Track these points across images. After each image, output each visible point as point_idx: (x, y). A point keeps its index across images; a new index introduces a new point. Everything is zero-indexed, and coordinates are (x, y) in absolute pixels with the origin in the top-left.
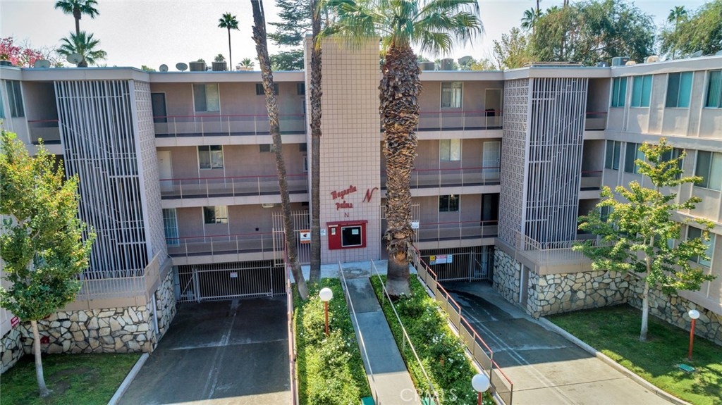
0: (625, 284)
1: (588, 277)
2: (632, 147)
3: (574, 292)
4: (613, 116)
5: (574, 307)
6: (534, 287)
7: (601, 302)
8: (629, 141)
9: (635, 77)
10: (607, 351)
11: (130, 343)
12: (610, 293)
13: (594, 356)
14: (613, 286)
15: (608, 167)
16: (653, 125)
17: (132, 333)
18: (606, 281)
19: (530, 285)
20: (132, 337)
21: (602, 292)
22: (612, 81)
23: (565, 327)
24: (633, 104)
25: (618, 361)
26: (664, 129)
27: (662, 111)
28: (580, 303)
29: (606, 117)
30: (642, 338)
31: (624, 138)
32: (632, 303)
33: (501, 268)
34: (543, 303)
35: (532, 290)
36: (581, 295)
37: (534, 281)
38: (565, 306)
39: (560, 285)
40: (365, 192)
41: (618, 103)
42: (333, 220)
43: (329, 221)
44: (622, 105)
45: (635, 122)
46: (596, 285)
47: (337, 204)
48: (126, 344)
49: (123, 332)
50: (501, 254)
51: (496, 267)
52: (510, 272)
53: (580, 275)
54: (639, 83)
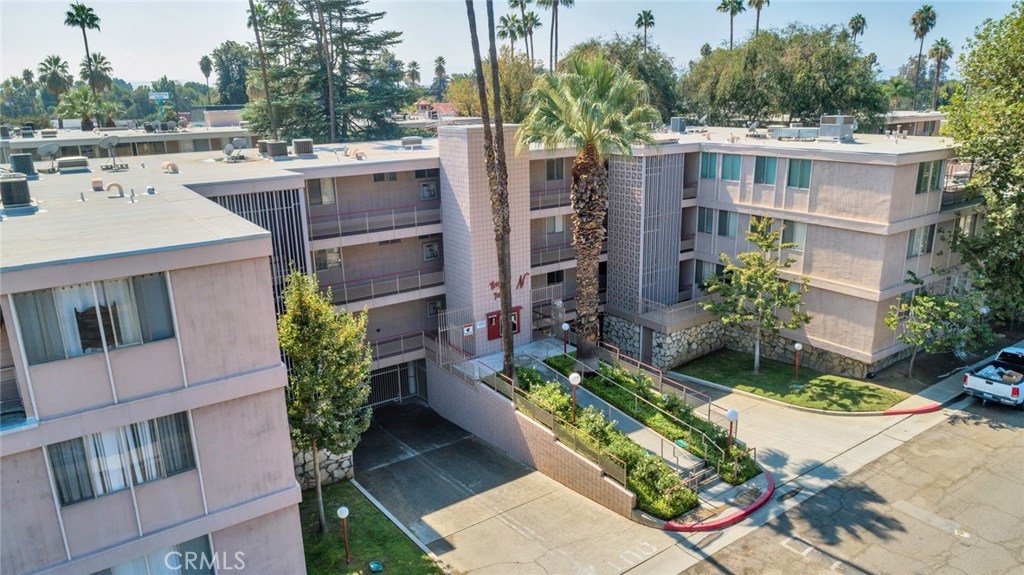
0: (723, 331)
1: (699, 330)
2: (724, 214)
3: (690, 344)
4: (703, 186)
5: (690, 357)
6: (660, 345)
7: (708, 349)
8: (722, 209)
9: (724, 155)
10: (740, 386)
11: (335, 472)
12: (713, 340)
13: (731, 392)
14: (715, 335)
15: (701, 229)
16: (743, 197)
17: (337, 461)
18: (711, 331)
19: (655, 343)
20: (336, 465)
21: (707, 341)
22: (701, 155)
23: (694, 376)
24: (723, 177)
25: (752, 392)
26: (754, 200)
27: (752, 186)
28: (694, 353)
29: (696, 187)
30: (756, 372)
31: (717, 206)
32: (729, 346)
33: (613, 333)
34: (669, 358)
35: (658, 349)
36: (694, 346)
37: (660, 340)
38: (684, 358)
39: (680, 340)
40: (518, 278)
41: (708, 175)
42: (491, 311)
43: (488, 312)
44: (712, 176)
45: (726, 193)
46: (704, 335)
47: (495, 294)
48: (331, 475)
49: (329, 462)
50: (614, 319)
51: (607, 333)
52: (627, 335)
53: (694, 329)
54: (729, 161)
